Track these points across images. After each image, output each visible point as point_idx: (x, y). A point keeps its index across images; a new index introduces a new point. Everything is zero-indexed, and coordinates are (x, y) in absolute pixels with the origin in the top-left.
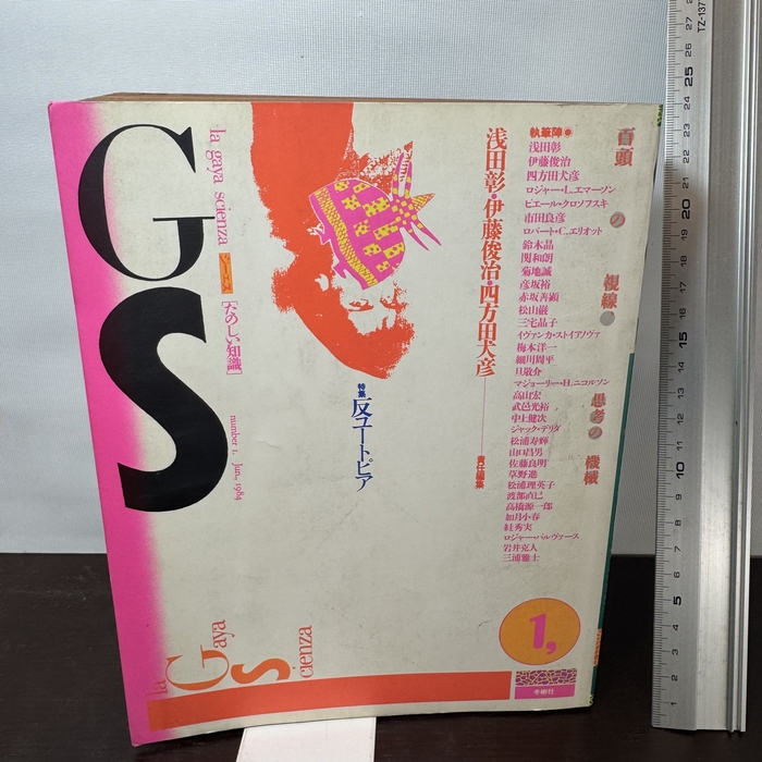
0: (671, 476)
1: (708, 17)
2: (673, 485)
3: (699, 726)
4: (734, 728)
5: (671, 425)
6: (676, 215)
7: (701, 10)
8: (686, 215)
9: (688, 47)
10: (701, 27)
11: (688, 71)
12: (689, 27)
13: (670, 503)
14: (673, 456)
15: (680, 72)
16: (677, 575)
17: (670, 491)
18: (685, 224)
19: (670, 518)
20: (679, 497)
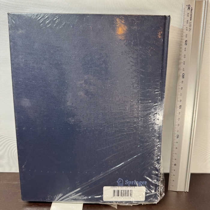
0: (176, 138)
1: (192, 27)
2: (176, 140)
3: (178, 190)
4: (186, 191)
5: (176, 126)
6: (181, 77)
7: (190, 25)
8: (183, 77)
9: (186, 35)
10: (190, 30)
11: (186, 41)
12: (187, 30)
13: (175, 144)
14: (176, 133)
15: (184, 41)
16: (175, 159)
17: (175, 141)
18: (183, 80)
19: (175, 147)
20: (177, 142)
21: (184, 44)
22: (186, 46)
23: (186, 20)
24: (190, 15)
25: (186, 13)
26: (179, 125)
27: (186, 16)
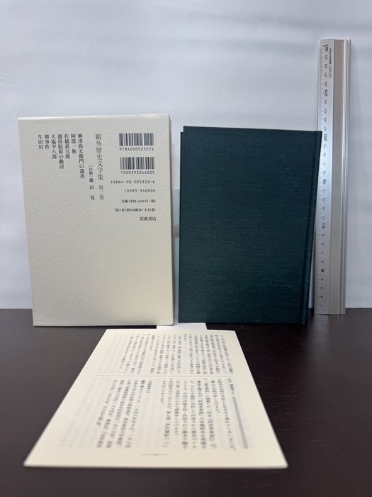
21: (323, 95)
22: (326, 98)
23: (324, 64)
24: (328, 57)
25: (324, 55)
26: (324, 208)
27: (323, 59)
